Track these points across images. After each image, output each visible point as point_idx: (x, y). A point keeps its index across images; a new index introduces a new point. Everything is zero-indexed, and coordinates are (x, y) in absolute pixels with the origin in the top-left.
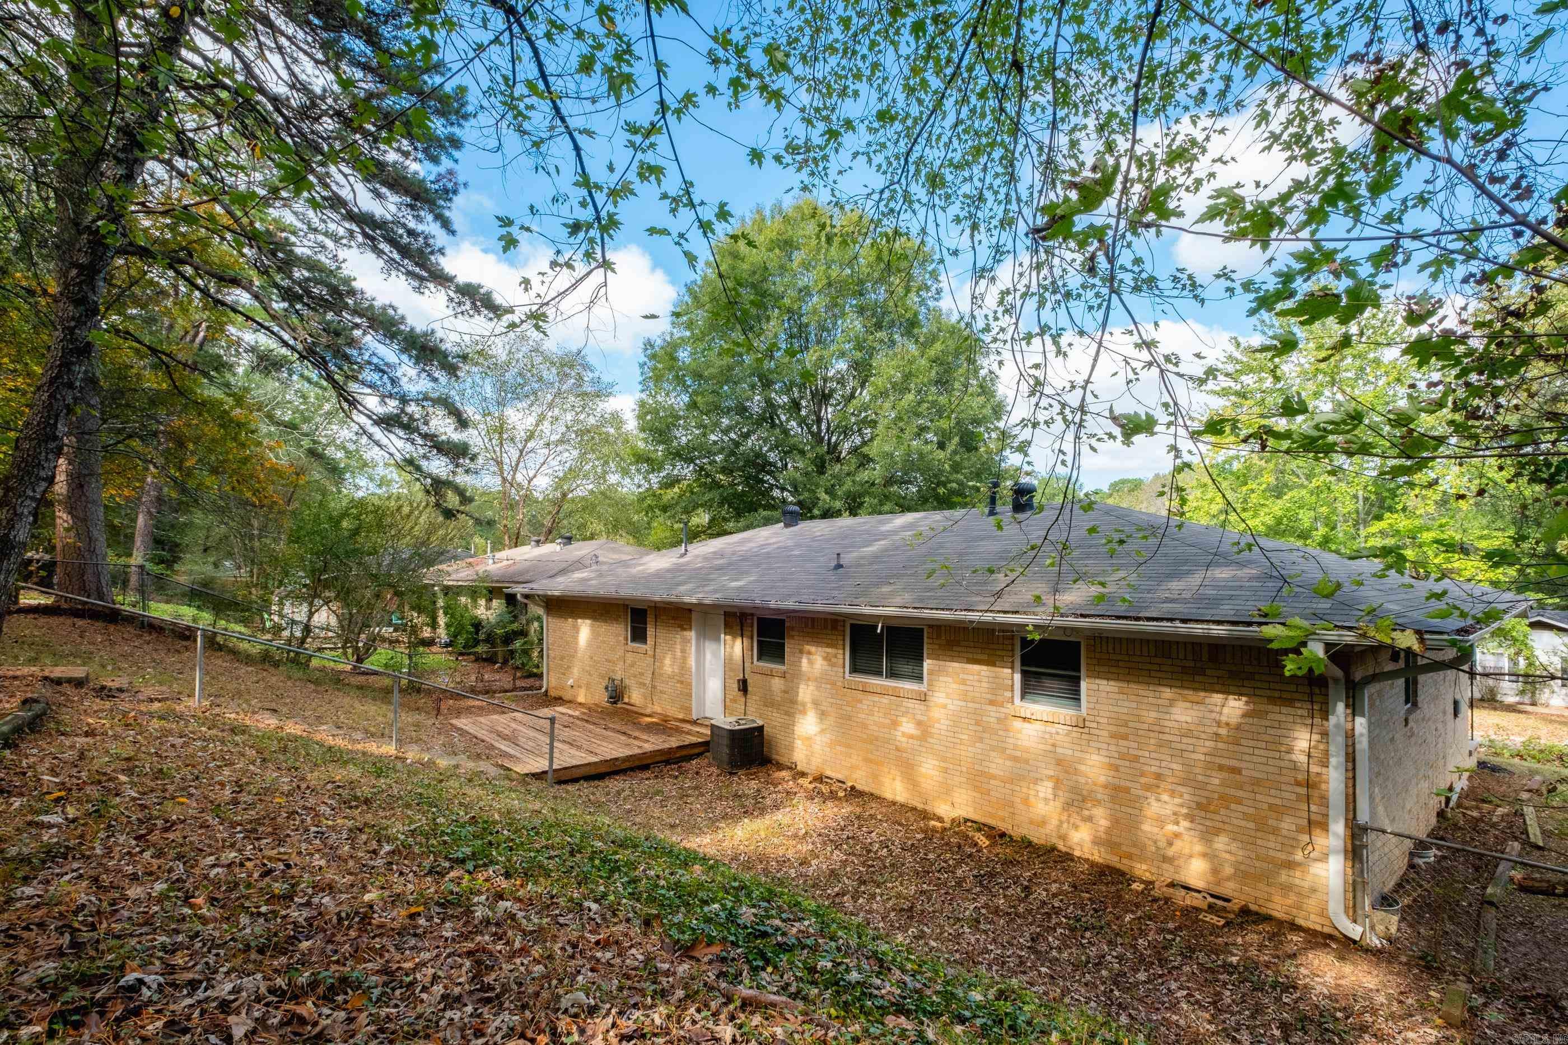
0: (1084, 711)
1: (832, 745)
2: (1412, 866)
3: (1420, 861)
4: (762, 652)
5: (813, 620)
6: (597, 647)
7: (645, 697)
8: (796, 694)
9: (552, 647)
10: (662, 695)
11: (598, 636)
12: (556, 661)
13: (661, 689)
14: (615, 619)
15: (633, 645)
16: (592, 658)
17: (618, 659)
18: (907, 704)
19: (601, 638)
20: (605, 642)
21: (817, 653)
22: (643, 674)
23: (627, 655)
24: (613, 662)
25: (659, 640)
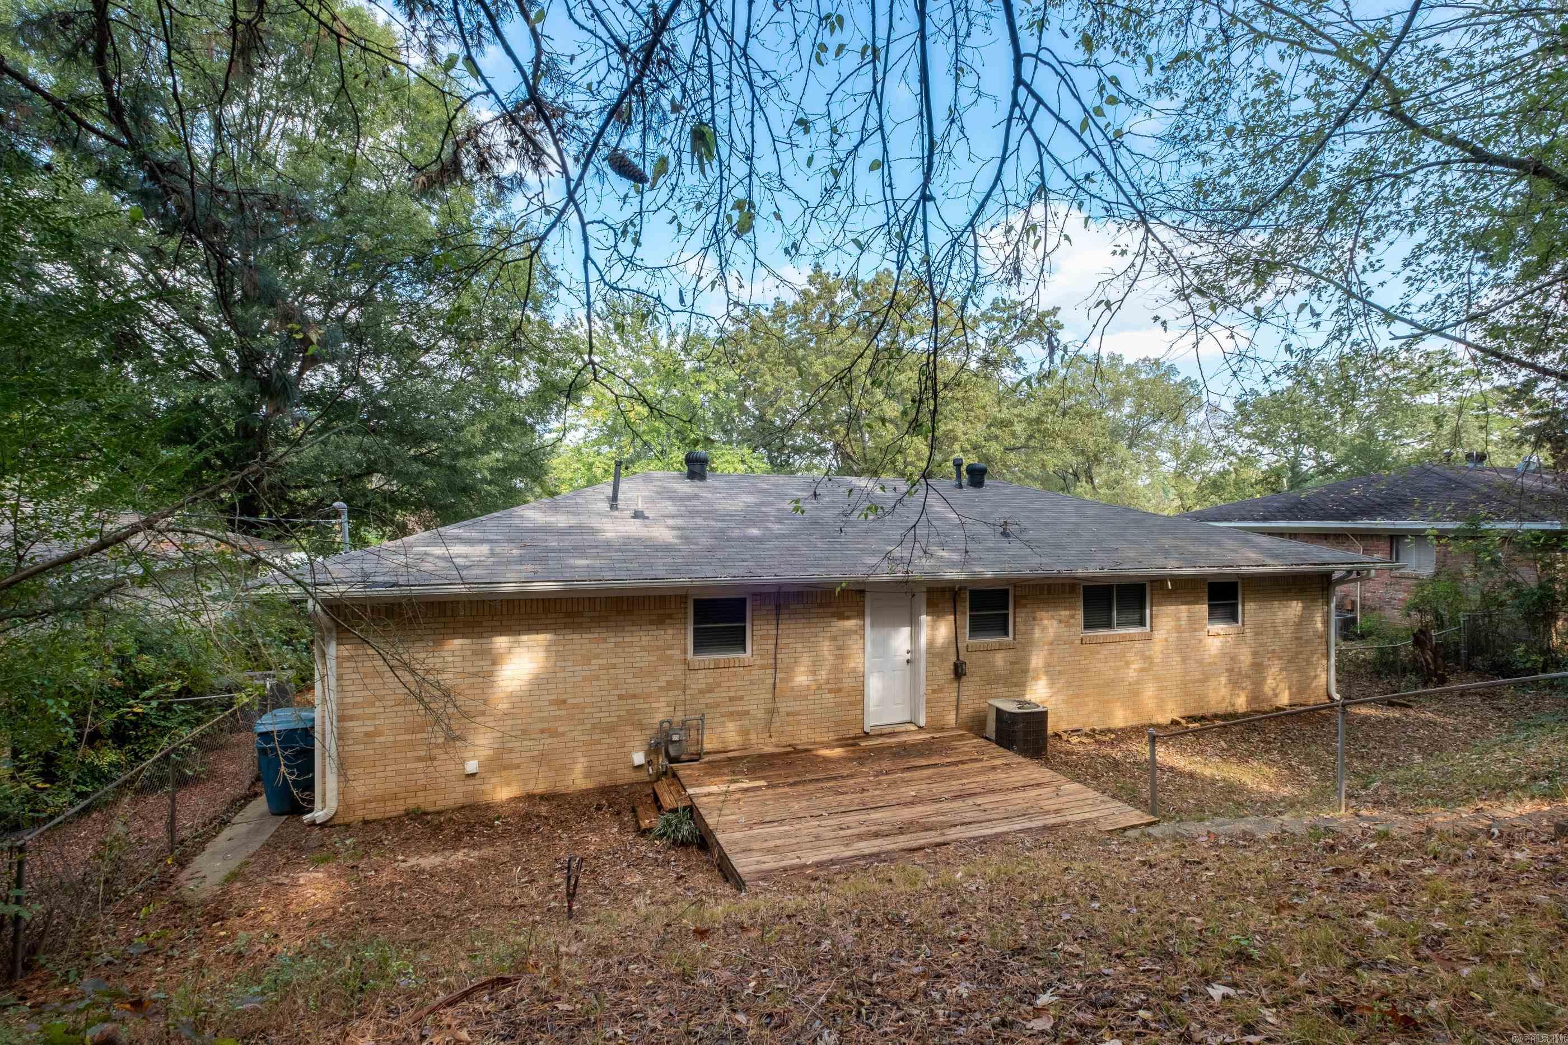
0: (1240, 624)
4: (978, 627)
5: (1049, 585)
6: (585, 679)
7: (744, 732)
8: (1028, 663)
9: (360, 711)
10: (790, 718)
11: (587, 660)
12: (387, 738)
13: (789, 709)
14: (651, 623)
15: (709, 658)
16: (564, 702)
17: (661, 688)
18: (1138, 645)
19: (600, 662)
20: (614, 666)
21: (1053, 617)
22: (741, 698)
23: (692, 676)
24: (646, 697)
25: (785, 641)
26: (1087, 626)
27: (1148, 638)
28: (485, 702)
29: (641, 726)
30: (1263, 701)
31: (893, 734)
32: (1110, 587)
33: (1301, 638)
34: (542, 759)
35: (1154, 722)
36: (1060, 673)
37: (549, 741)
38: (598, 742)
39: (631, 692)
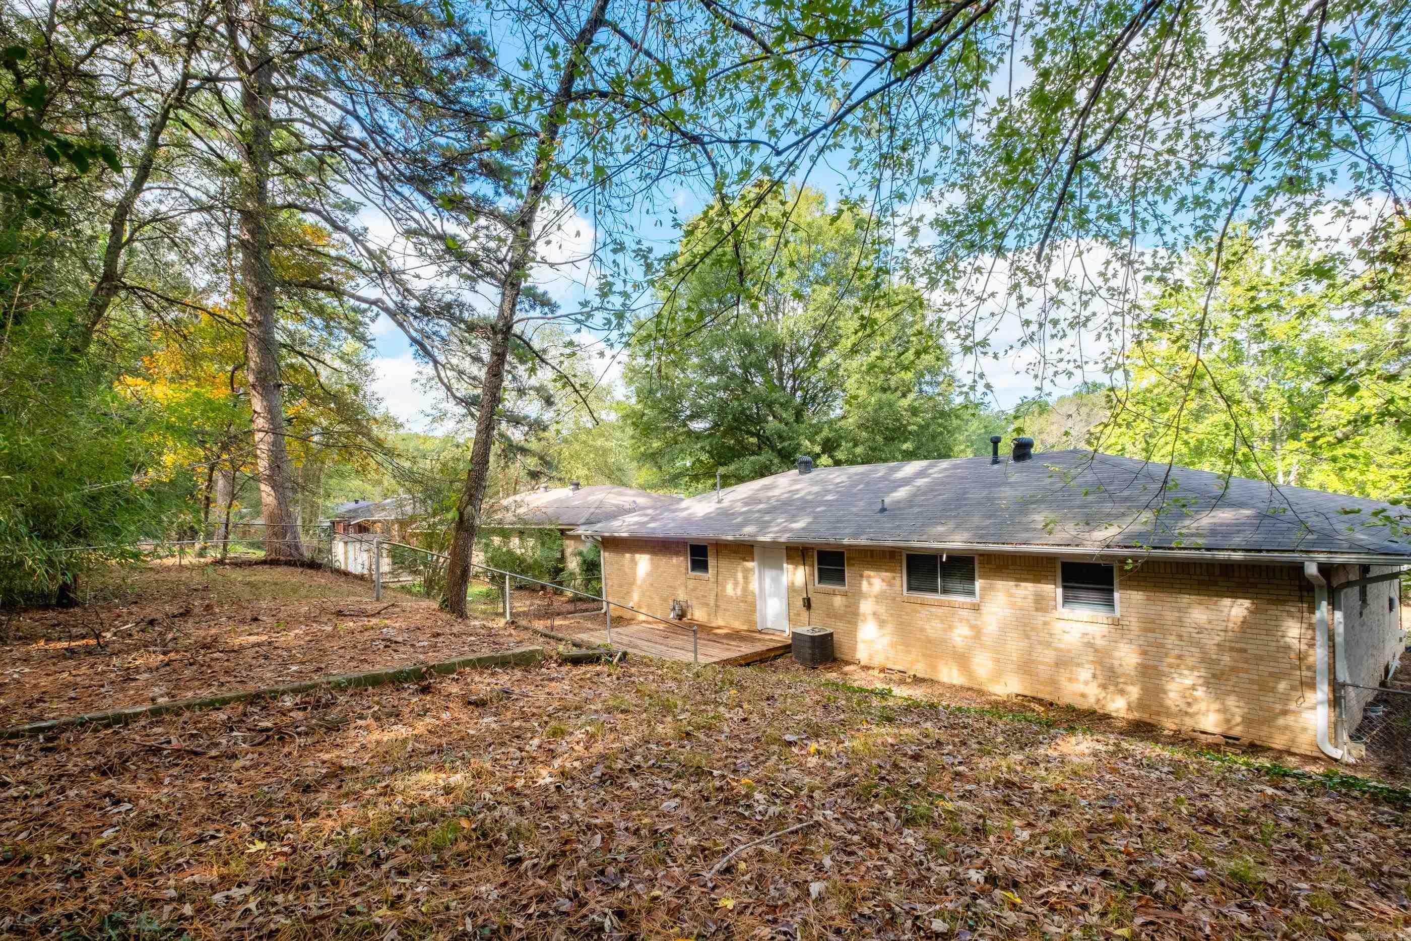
0: (1118, 613)
1: (893, 645)
2: (1365, 718)
3: (1373, 715)
4: (824, 577)
5: (872, 551)
6: (657, 576)
7: (708, 614)
8: (859, 607)
9: (609, 576)
10: (725, 612)
11: (658, 568)
12: (615, 588)
13: (724, 607)
14: (675, 554)
15: (694, 574)
16: (653, 585)
17: (679, 585)
18: (966, 614)
19: (661, 569)
20: (665, 572)
21: (878, 576)
23: (689, 581)
24: (675, 588)
25: (721, 570)
26: (910, 588)
27: (976, 608)
28: (634, 580)
32: (936, 557)
36: (886, 621)
37: (650, 600)
38: (662, 605)
39: (670, 584)
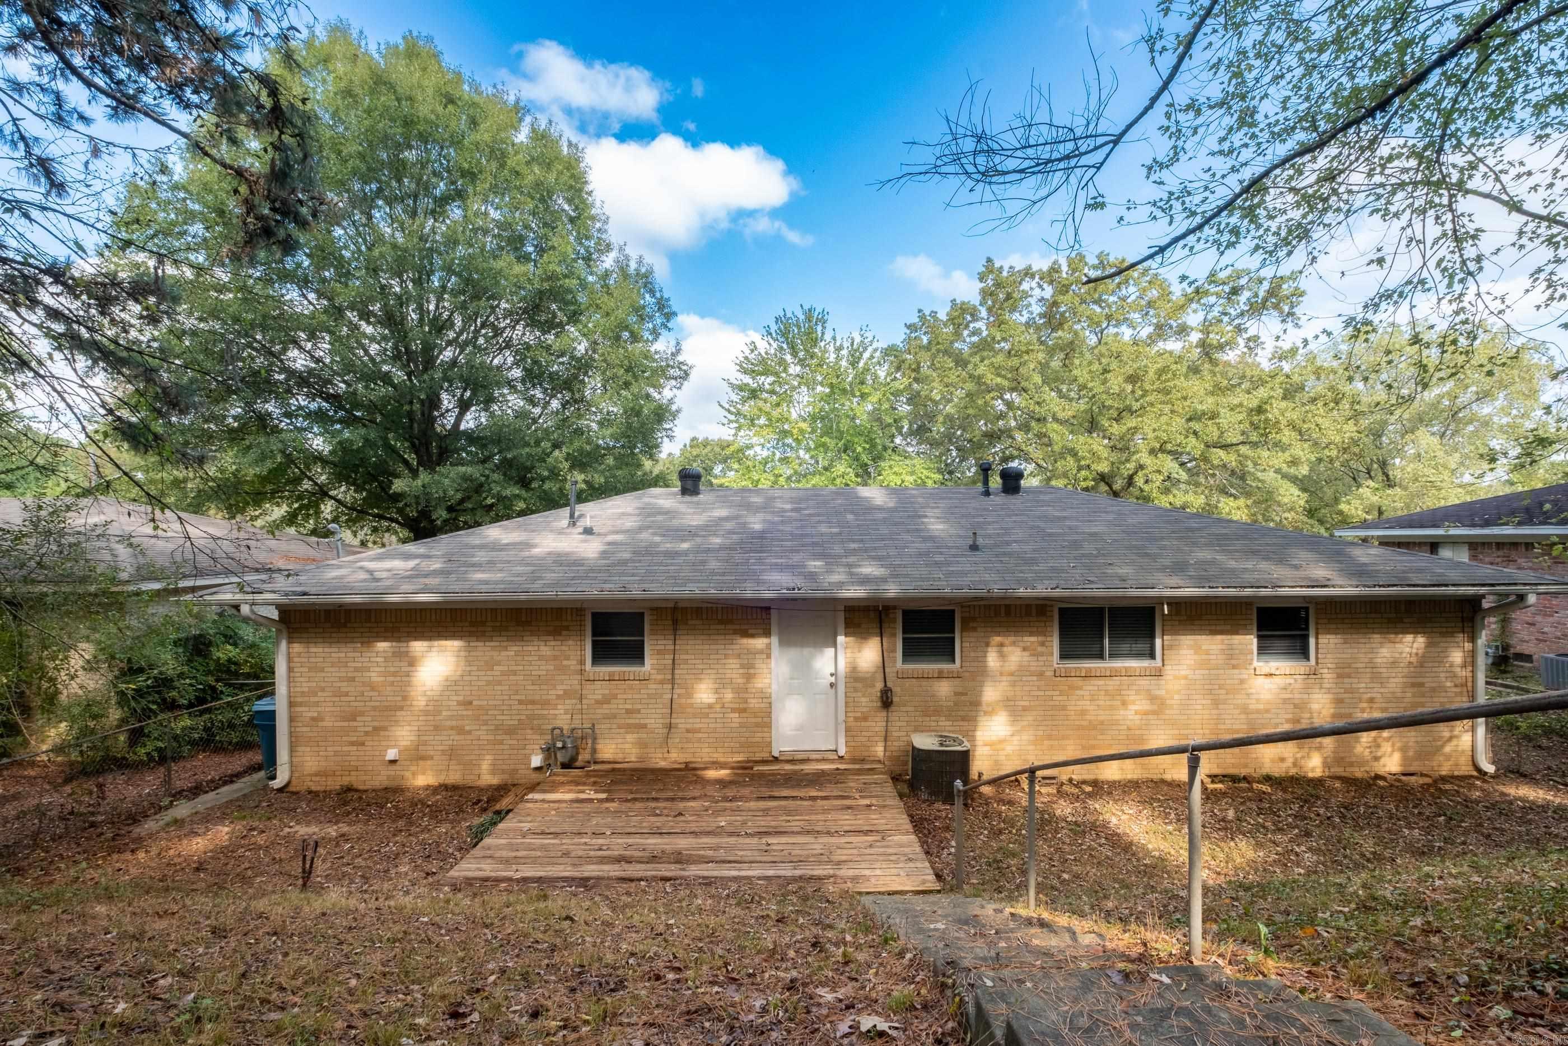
0: (1313, 661)
1: (1034, 740)
4: (911, 651)
5: (1008, 607)
6: (489, 683)
7: (642, 744)
8: (980, 694)
9: (306, 699)
10: (690, 735)
11: (490, 666)
12: (327, 723)
13: (688, 726)
14: (549, 633)
15: (605, 670)
16: (471, 703)
17: (558, 697)
18: (1144, 682)
19: (501, 668)
20: (515, 673)
21: (1014, 644)
22: (639, 711)
23: (589, 686)
24: (545, 703)
25: (683, 657)
26: (1064, 656)
27: (1158, 674)
28: (405, 698)
29: (538, 730)
30: (1351, 764)
31: (807, 760)
32: (1101, 610)
33: (1421, 685)
34: (452, 753)
35: (1168, 777)
36: (1025, 709)
37: (457, 738)
38: (501, 742)
39: (530, 698)
